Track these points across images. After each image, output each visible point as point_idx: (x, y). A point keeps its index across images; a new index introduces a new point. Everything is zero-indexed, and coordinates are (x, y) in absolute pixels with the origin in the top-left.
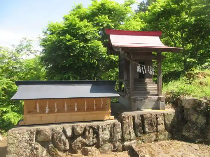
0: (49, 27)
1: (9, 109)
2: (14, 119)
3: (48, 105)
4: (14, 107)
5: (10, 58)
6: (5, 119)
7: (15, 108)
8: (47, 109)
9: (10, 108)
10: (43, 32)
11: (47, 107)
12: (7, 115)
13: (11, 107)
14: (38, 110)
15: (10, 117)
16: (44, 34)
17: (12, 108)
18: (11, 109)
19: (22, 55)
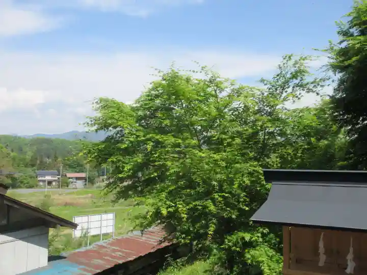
0: (355, 15)
1: (257, 237)
2: (269, 266)
3: (351, 250)
4: (269, 233)
5: (259, 111)
6: (249, 261)
7: (272, 235)
8: (349, 263)
9: (259, 235)
10: (338, 33)
11: (350, 257)
12: (253, 252)
13: (262, 233)
14: (323, 258)
15: (260, 259)
16: (341, 38)
17: (263, 235)
18: (261, 237)
19: (285, 100)
